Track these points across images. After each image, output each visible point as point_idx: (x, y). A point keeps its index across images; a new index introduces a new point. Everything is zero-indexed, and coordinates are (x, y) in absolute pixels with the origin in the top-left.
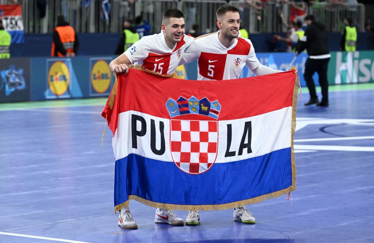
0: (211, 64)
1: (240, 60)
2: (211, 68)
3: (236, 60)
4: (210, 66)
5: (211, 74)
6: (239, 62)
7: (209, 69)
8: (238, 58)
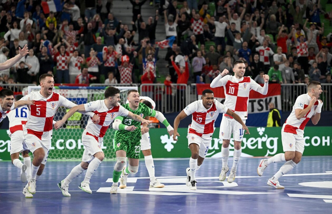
0: (38, 107)
1: (54, 104)
2: (38, 110)
3: (52, 105)
4: (37, 108)
5: (38, 114)
6: (54, 105)
7: (37, 111)
8: (53, 103)
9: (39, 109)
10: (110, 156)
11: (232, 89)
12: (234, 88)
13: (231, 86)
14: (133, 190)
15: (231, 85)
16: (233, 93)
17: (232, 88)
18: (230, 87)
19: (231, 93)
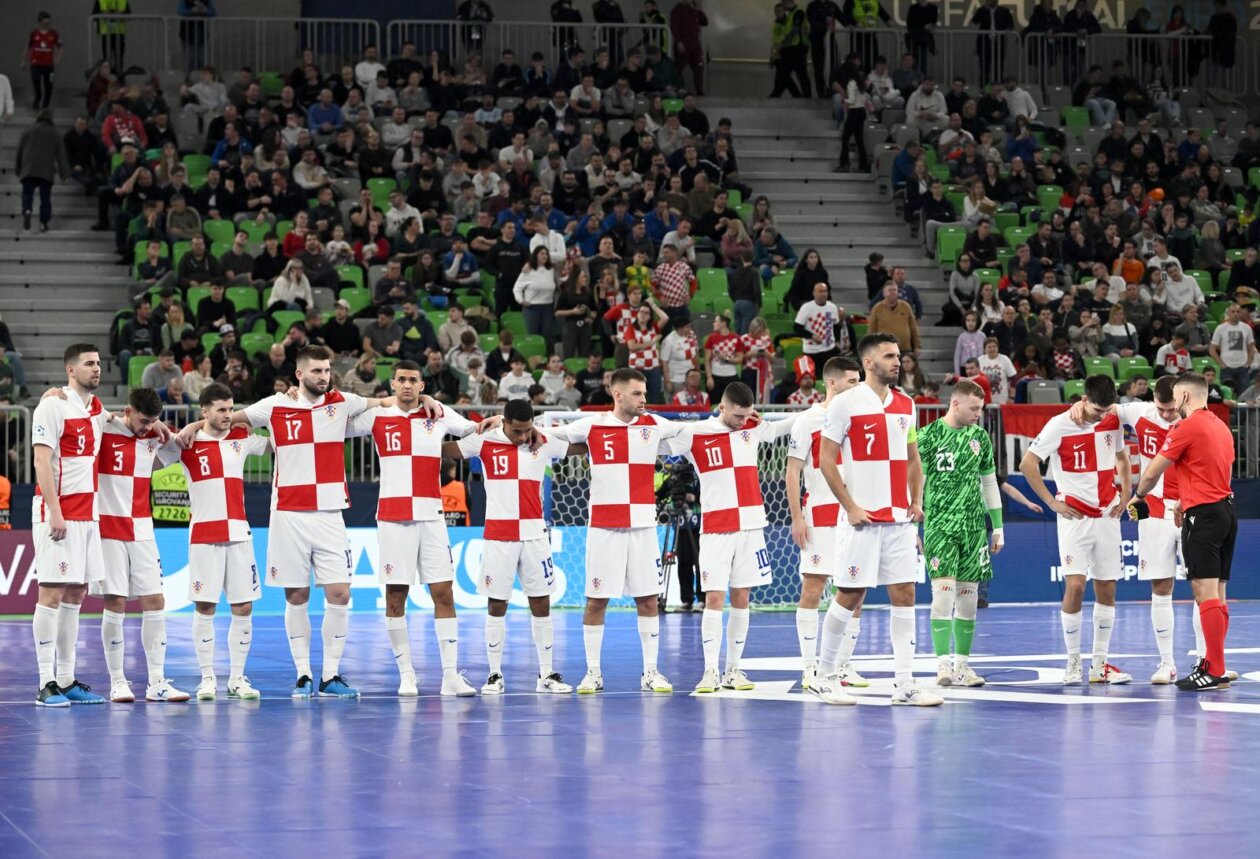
9: (611, 443)
10: (765, 597)
11: (714, 454)
12: (718, 449)
13: (710, 447)
14: (790, 692)
15: (707, 443)
16: (721, 463)
17: (714, 449)
18: (707, 450)
19: (717, 464)
